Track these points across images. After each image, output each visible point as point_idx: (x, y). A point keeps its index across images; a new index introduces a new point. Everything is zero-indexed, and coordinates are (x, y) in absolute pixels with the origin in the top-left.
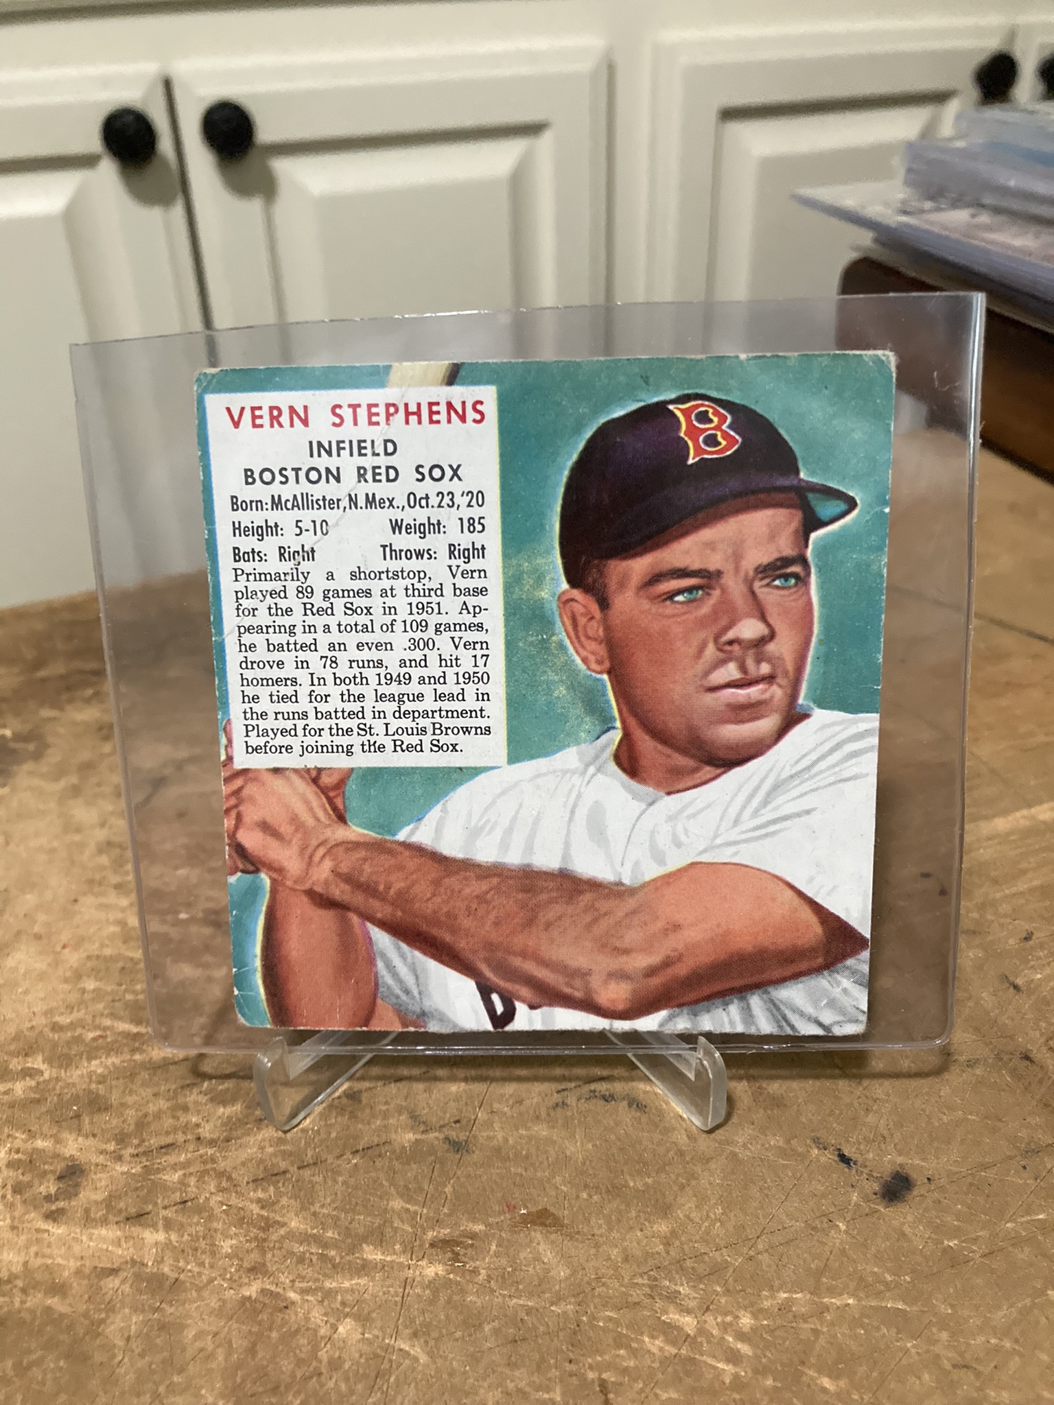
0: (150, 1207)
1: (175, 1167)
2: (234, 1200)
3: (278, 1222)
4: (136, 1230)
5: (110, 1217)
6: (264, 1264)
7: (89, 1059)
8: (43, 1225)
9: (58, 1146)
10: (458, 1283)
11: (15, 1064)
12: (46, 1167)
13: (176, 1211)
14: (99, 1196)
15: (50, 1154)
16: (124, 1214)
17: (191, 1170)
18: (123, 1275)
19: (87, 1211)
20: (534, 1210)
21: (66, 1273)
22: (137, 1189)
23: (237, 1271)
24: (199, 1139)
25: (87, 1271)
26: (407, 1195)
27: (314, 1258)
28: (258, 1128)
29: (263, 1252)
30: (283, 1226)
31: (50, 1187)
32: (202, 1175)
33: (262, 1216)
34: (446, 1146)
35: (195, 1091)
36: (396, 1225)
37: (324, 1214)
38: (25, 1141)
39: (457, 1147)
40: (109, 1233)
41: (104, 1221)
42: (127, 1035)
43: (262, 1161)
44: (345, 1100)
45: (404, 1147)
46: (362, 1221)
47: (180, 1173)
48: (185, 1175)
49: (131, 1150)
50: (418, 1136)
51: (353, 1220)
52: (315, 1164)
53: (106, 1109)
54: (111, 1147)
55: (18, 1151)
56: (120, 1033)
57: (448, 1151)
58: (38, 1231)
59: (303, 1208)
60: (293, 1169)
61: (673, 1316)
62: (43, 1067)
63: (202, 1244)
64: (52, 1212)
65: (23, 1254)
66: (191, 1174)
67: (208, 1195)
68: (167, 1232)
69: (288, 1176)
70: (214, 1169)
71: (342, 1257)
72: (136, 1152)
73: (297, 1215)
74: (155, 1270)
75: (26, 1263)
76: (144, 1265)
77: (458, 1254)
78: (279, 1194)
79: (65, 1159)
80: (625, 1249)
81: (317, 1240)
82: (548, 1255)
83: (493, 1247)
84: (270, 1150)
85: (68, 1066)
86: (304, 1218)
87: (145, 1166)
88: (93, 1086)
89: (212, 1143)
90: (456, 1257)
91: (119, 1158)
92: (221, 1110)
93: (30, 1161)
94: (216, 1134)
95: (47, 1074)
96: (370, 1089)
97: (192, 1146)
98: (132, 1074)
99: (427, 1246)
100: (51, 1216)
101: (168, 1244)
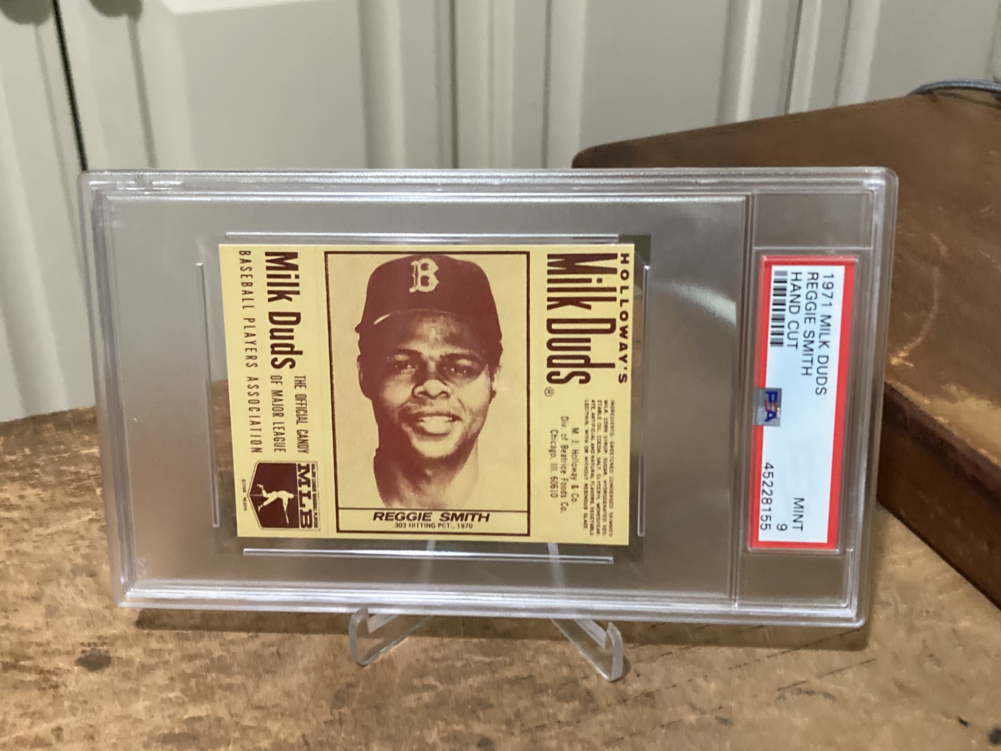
1: (550, 739)
7: (465, 678)
9: (469, 729)
11: (416, 682)
12: (467, 740)
15: (466, 733)
24: (559, 722)
28: (594, 715)
34: (718, 722)
35: (545, 695)
38: (446, 726)
42: (484, 663)
43: (605, 733)
44: (644, 698)
45: (692, 723)
47: (556, 741)
49: (518, 729)
53: (491, 706)
56: (482, 662)
60: (627, 738)
62: (437, 684)
66: (563, 742)
69: (625, 740)
70: (577, 738)
72: (521, 730)
79: (476, 735)
84: (608, 727)
85: (453, 683)
87: (531, 738)
88: (475, 694)
89: (569, 724)
91: (512, 734)
92: (566, 706)
93: (455, 737)
94: (570, 719)
95: (441, 688)
96: (657, 690)
97: (557, 726)
98: (498, 686)
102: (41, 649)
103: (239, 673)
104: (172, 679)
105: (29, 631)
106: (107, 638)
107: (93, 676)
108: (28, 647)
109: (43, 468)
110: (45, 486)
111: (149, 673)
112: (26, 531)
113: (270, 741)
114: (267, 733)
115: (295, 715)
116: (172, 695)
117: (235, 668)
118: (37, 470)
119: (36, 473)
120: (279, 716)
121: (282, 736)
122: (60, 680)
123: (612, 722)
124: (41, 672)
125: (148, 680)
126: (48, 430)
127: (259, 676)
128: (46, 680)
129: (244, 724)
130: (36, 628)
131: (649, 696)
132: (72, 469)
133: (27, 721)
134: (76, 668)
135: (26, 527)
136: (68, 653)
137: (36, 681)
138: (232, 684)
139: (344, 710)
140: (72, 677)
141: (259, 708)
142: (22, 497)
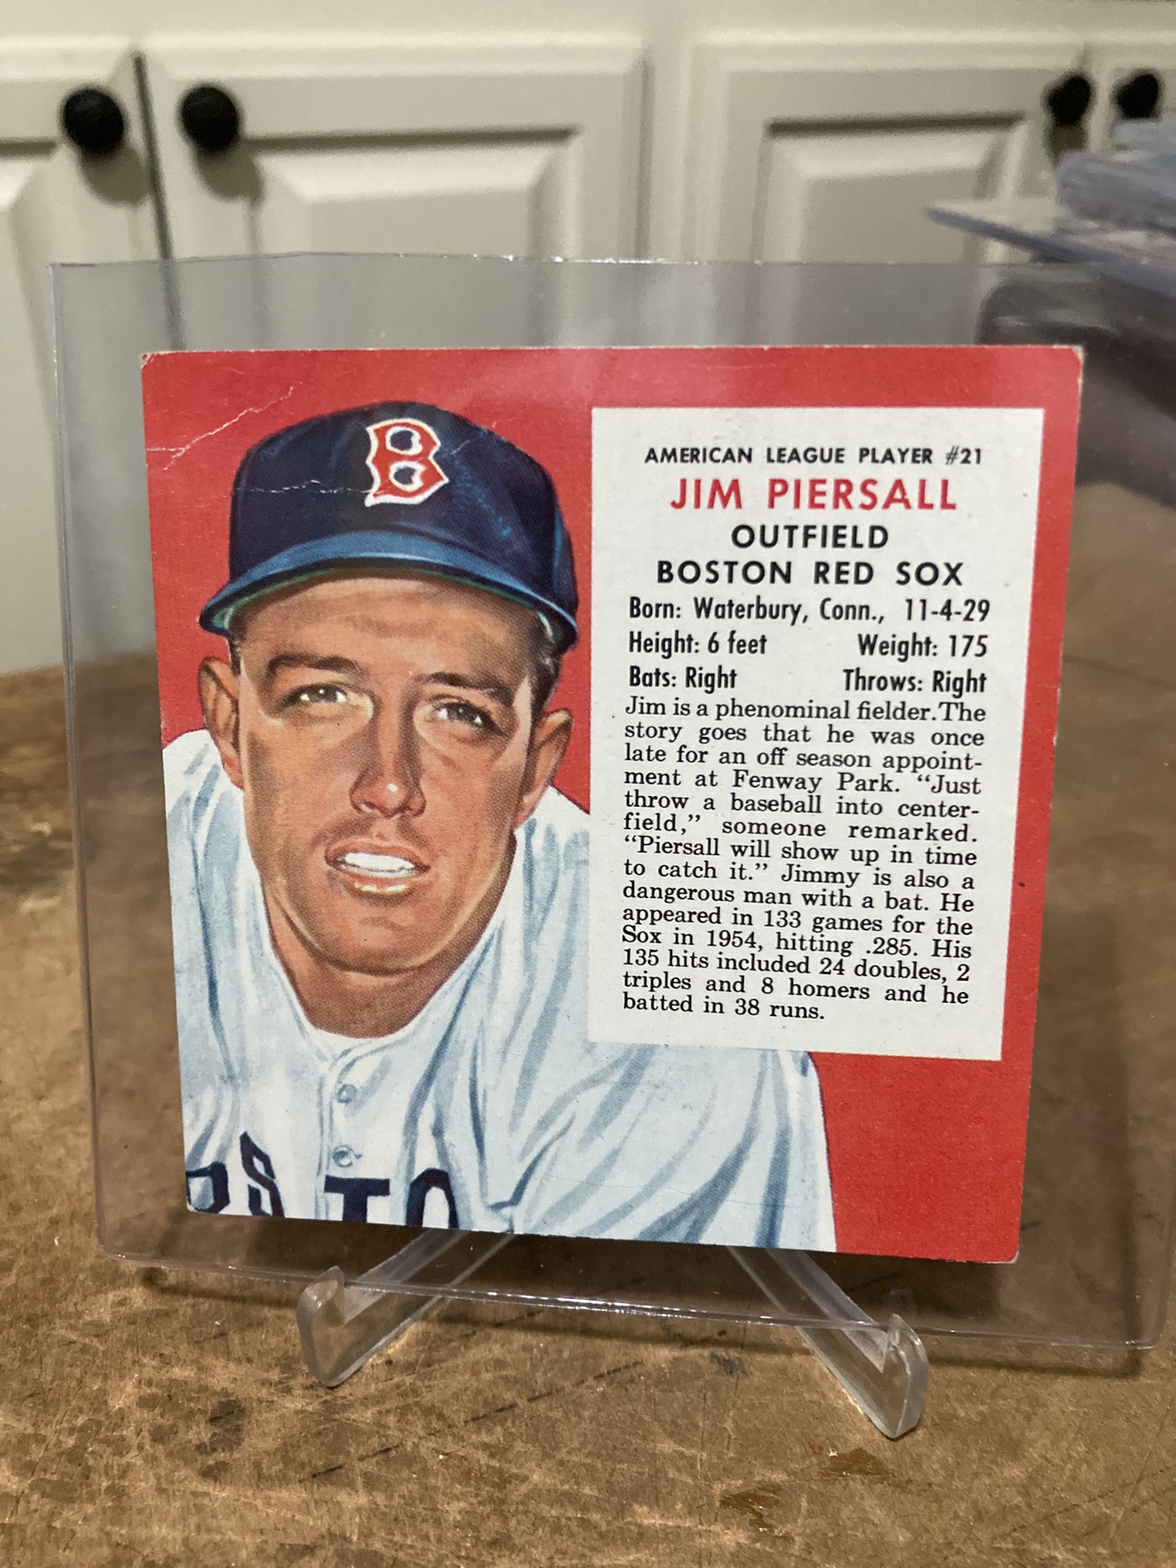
0: (341, 1458)
1: (365, 1402)
2: (451, 1446)
3: (516, 1476)
4: (326, 1491)
5: (291, 1474)
6: (509, 1537)
8: (197, 1485)
9: (203, 1376)
10: (770, 1556)
12: (192, 1405)
13: (378, 1463)
14: (270, 1444)
15: (195, 1387)
16: (307, 1469)
17: (388, 1406)
18: (321, 1553)
19: (257, 1465)
20: (845, 1451)
21: (244, 1554)
22: (319, 1433)
23: (475, 1546)
24: (390, 1362)
25: (271, 1549)
26: (676, 1432)
27: (574, 1525)
28: (466, 1347)
29: (505, 1518)
30: (523, 1481)
31: (201, 1432)
32: (403, 1412)
33: (494, 1467)
34: (715, 1367)
36: (671, 1475)
37: (574, 1462)
38: (158, 1369)
39: (730, 1367)
40: (293, 1495)
41: (283, 1480)
43: (479, 1392)
45: (661, 1369)
46: (627, 1472)
47: (375, 1410)
48: (380, 1412)
49: (301, 1380)
50: (677, 1355)
51: (613, 1470)
52: (549, 1394)
54: (275, 1375)
55: (150, 1383)
57: (717, 1373)
58: (195, 1494)
59: (546, 1456)
60: (522, 1403)
63: (420, 1509)
64: (210, 1468)
65: (180, 1528)
66: (388, 1411)
67: (415, 1440)
68: (371, 1494)
69: (517, 1411)
70: (417, 1404)
71: (609, 1523)
72: (309, 1382)
73: (539, 1466)
74: (363, 1546)
75: (185, 1541)
76: (346, 1539)
77: (760, 1515)
78: (510, 1437)
79: (215, 1393)
80: (975, 1505)
81: (571, 1499)
82: (879, 1514)
83: (804, 1504)
84: (487, 1376)
86: (549, 1469)
87: (326, 1402)
89: (409, 1367)
90: (759, 1520)
91: (289, 1390)
93: (169, 1397)
97: (384, 1373)
99: (718, 1504)
100: (210, 1474)
101: (374, 1510)
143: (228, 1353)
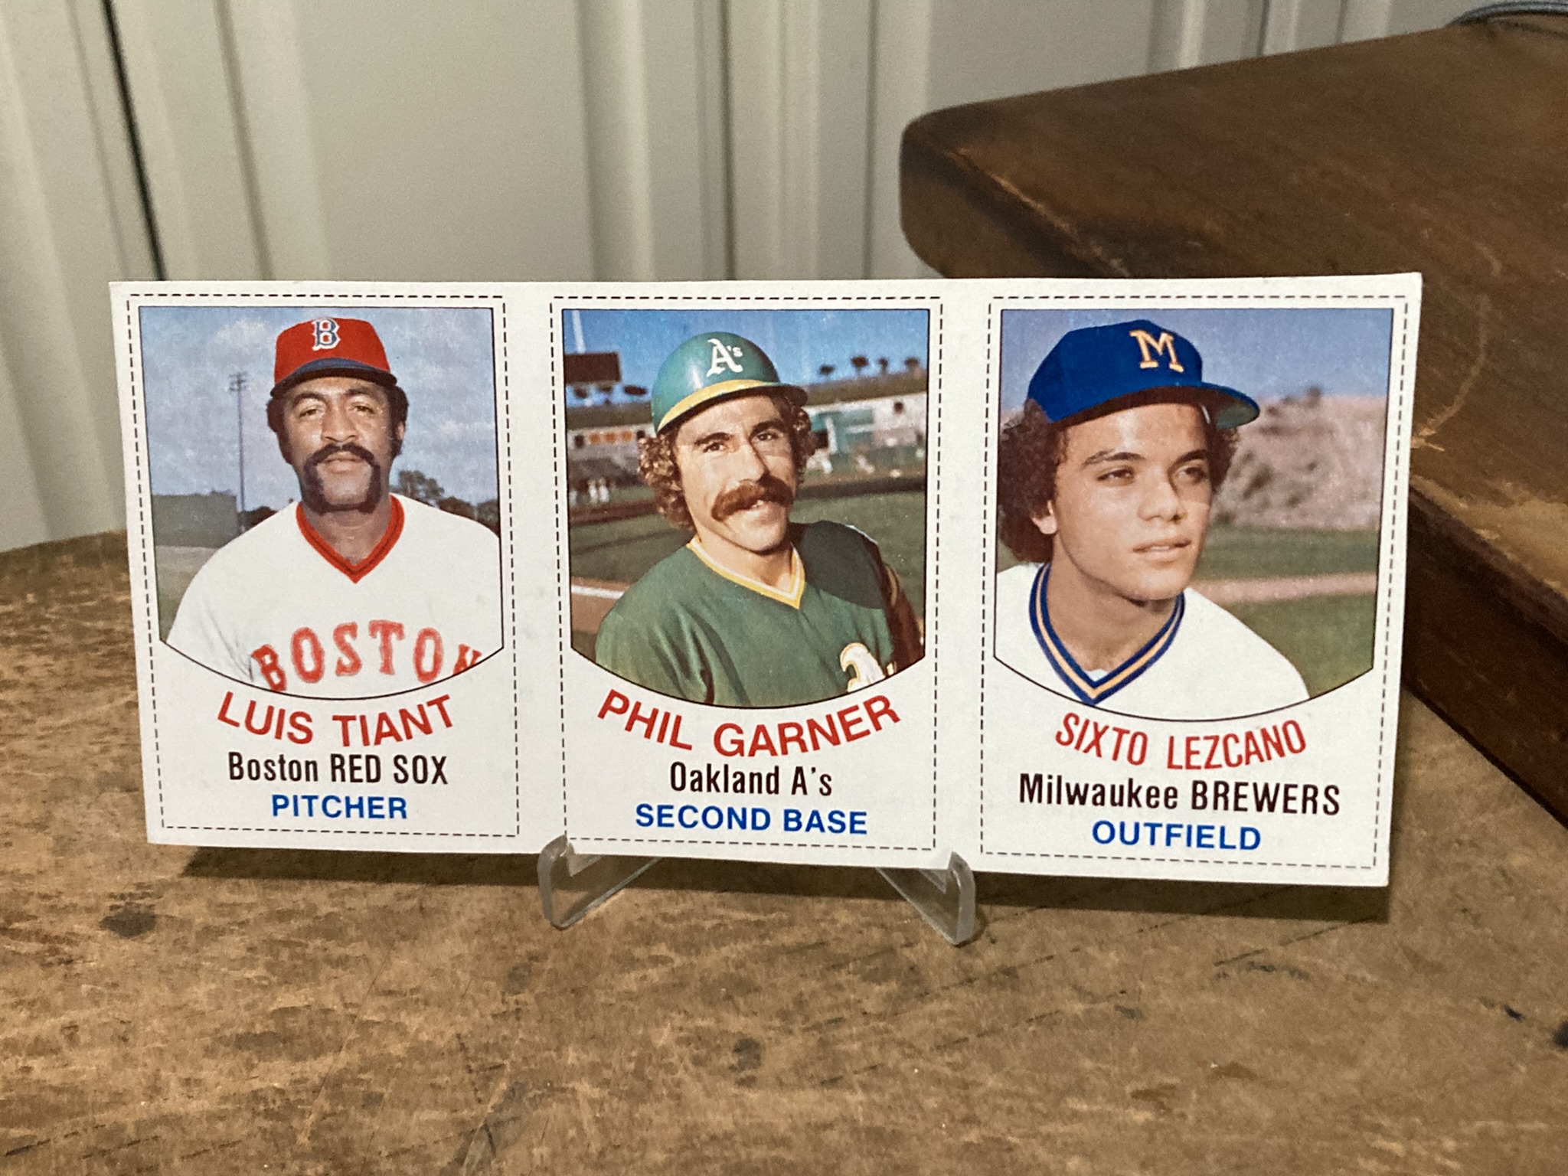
0: (840, 1073)
1: (850, 1039)
2: (922, 1064)
3: (975, 1082)
4: (834, 1092)
5: (804, 1082)
6: (975, 1116)
7: (718, 946)
8: (734, 1090)
9: (721, 1024)
10: (1169, 1125)
11: (639, 952)
12: (718, 1042)
13: (868, 1075)
14: (784, 1066)
15: (717, 1031)
16: (816, 1081)
17: (868, 1041)
18: (838, 1128)
19: (778, 1078)
20: (1222, 1064)
21: (781, 1129)
22: (820, 1058)
23: (951, 1122)
24: (865, 1013)
25: (801, 1126)
26: (1092, 1054)
27: (1023, 1110)
28: (922, 1003)
30: (981, 1085)
31: (730, 1059)
32: (882, 1045)
33: (957, 1077)
34: (1119, 1013)
35: (843, 971)
36: (1092, 1081)
37: (1017, 1073)
38: (685, 1021)
39: (1130, 1013)
40: (808, 1095)
41: (802, 1087)
42: (748, 923)
43: (937, 1031)
44: (1001, 976)
45: (1076, 1016)
46: (1058, 1080)
47: (858, 1043)
48: (864, 1045)
49: (799, 1025)
50: (1088, 1006)
51: (1048, 1078)
52: (993, 1032)
53: (757, 990)
54: (777, 1023)
55: (681, 1029)
56: (741, 921)
57: (1122, 1018)
58: (735, 1096)
59: (995, 1070)
60: (972, 1037)
61: (1381, 1143)
62: (672, 955)
63: (907, 1102)
64: (743, 1080)
65: (729, 1116)
66: (871, 1044)
67: (894, 1061)
68: (867, 1093)
69: (969, 1043)
70: (891, 1039)
71: (1049, 1109)
72: (805, 1027)
73: (991, 1075)
74: (869, 1124)
75: (736, 1123)
76: (855, 1121)
77: (1161, 1103)
78: (967, 1058)
79: (734, 1034)
80: (1322, 1094)
81: (1017, 1094)
82: (1250, 1101)
83: (1194, 1096)
84: (942, 1021)
85: (698, 952)
86: (1000, 1078)
87: (820, 1039)
88: (732, 970)
89: (880, 1016)
90: (1161, 1106)
91: (790, 1032)
92: (877, 988)
93: (699, 1038)
94: (881, 1009)
95: (678, 961)
96: (1023, 965)
97: (861, 1020)
98: (769, 958)
99: (1129, 1097)
100: (741, 1083)
101: (872, 1103)
102: (48, 903)
103: (359, 939)
104: (251, 949)
105: (29, 876)
106: (149, 887)
107: (128, 946)
108: (26, 902)
109: (55, 624)
110: (58, 652)
111: (215, 940)
112: (26, 721)
113: (408, 1045)
114: (401, 1030)
115: (444, 1003)
116: (250, 974)
117: (352, 932)
118: (44, 627)
119: (44, 632)
120: (422, 1007)
121: (424, 1037)
122: (75, 951)
123: (950, 1013)
124: (46, 939)
125: (212, 950)
126: (64, 565)
127: (390, 945)
128: (54, 951)
129: (365, 1018)
130: (40, 872)
131: (1008, 975)
132: (101, 624)
133: (24, 1014)
134: (101, 934)
135: (28, 715)
136: (89, 910)
137: (37, 953)
138: (347, 957)
139: (524, 997)
140: (94, 946)
141: (390, 993)
142: (21, 669)
143: (737, 1009)
